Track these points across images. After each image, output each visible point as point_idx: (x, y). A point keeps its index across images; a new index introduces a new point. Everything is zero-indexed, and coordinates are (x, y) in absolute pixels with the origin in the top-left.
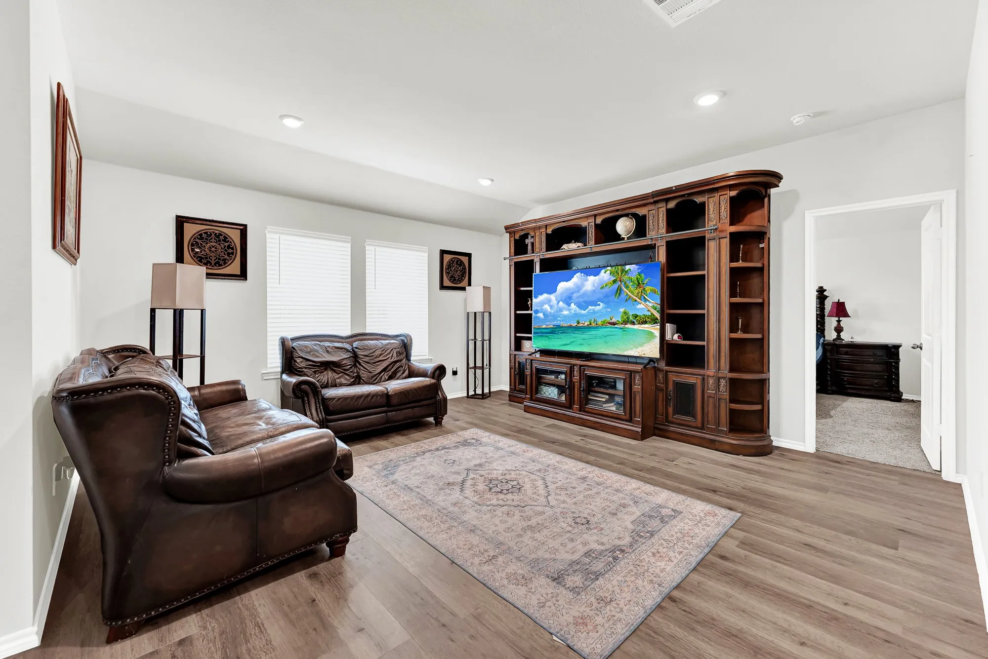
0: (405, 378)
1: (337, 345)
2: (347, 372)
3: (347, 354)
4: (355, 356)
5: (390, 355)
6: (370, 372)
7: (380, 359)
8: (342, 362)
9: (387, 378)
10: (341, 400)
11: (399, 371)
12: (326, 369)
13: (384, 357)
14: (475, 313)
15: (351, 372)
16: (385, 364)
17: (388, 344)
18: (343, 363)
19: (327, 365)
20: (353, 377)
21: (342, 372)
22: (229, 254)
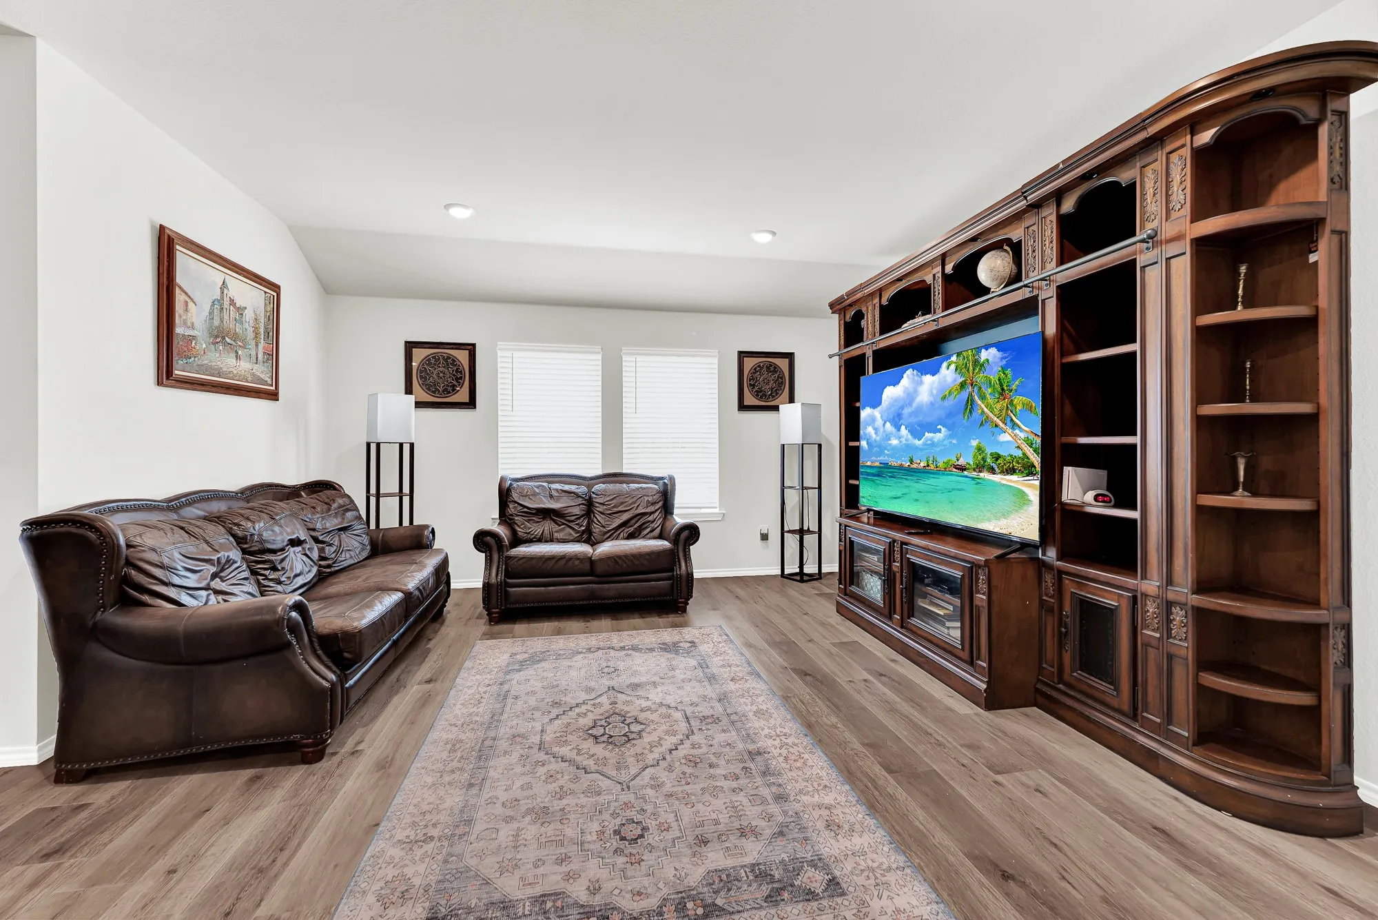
0: (655, 538)
1: (567, 487)
2: (571, 524)
3: (576, 500)
4: (589, 504)
5: (636, 505)
6: (603, 527)
7: (620, 509)
8: (565, 510)
9: (626, 535)
10: (524, 560)
11: (646, 528)
12: (544, 518)
13: (626, 506)
14: (784, 445)
15: (576, 524)
16: (625, 517)
17: (638, 489)
18: (566, 512)
19: (545, 514)
20: (578, 532)
21: (564, 524)
22: (457, 379)
